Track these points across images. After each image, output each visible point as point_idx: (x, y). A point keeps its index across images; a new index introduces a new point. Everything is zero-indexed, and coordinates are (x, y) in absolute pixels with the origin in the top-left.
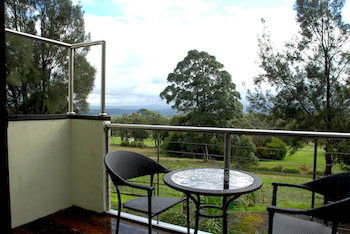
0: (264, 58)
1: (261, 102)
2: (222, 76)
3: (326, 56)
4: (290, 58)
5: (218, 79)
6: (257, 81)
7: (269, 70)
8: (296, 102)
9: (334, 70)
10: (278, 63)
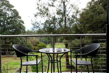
0: (38, 5)
1: (38, 25)
2: (14, 12)
3: (64, 5)
4: (49, 5)
5: (12, 14)
6: (36, 16)
7: (41, 10)
8: (52, 25)
9: (67, 11)
10: (44, 7)
